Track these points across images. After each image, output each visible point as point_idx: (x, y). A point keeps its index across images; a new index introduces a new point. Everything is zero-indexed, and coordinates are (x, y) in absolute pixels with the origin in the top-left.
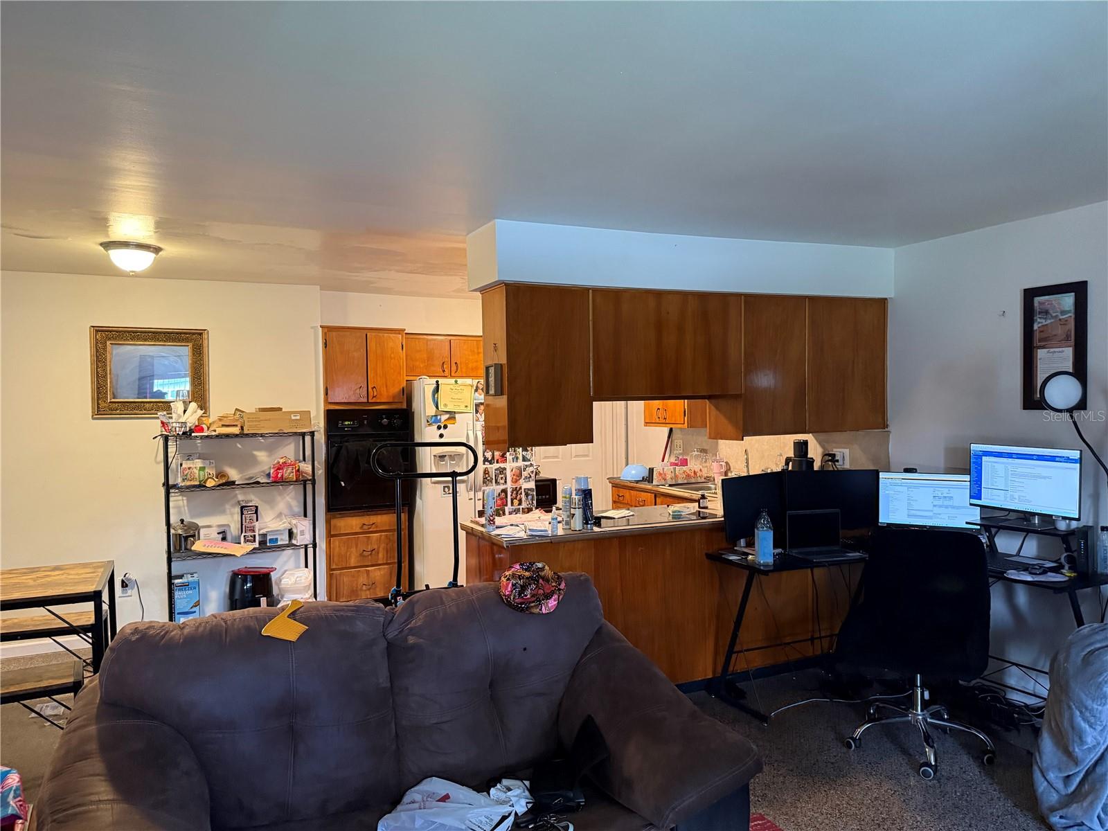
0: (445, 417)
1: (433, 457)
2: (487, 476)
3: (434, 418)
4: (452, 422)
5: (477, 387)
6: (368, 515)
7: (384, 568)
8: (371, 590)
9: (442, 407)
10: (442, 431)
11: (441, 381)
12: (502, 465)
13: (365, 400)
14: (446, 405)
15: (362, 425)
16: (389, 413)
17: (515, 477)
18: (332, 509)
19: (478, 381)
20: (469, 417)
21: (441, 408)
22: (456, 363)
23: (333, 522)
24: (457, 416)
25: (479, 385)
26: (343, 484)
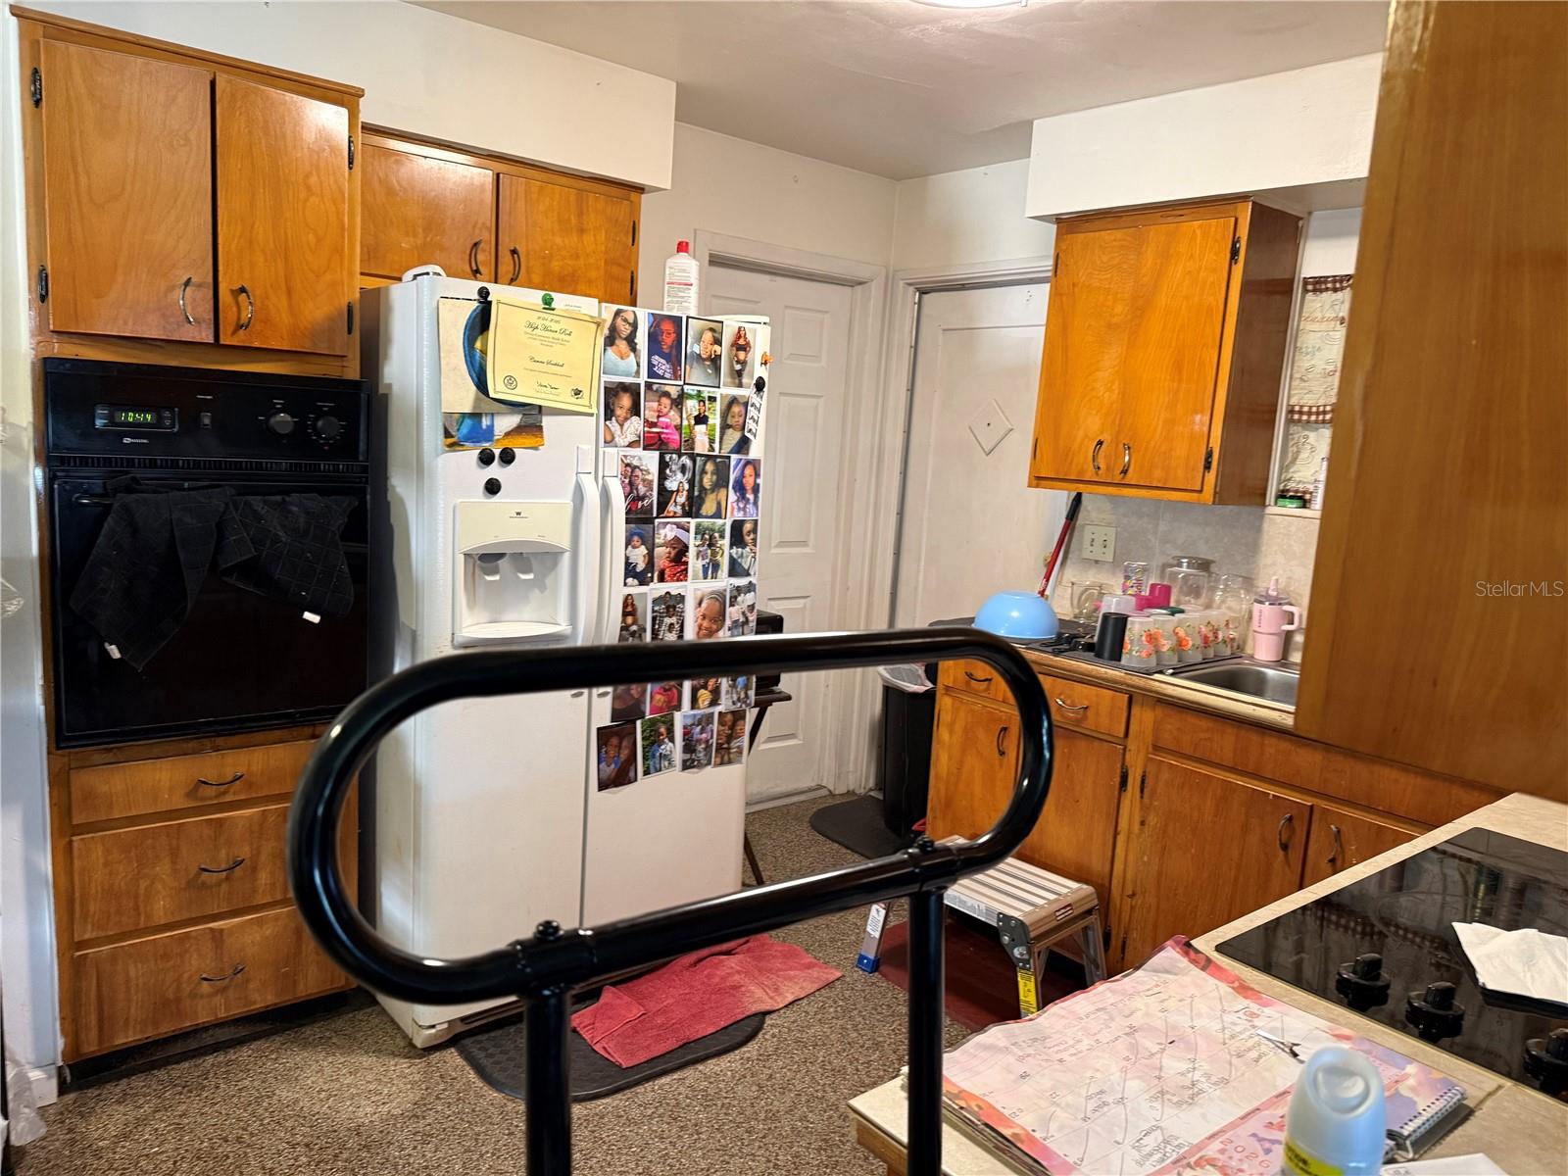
0: (505, 423)
1: (461, 559)
2: (630, 620)
3: (468, 422)
4: (530, 441)
5: (613, 329)
6: (217, 749)
7: (277, 918)
8: (231, 994)
9: (501, 387)
10: (495, 470)
11: (498, 292)
12: (673, 588)
13: (208, 337)
14: (510, 381)
15: (191, 423)
16: (304, 393)
17: (705, 624)
18: (69, 739)
19: (615, 307)
20: (587, 428)
21: (497, 388)
22: (514, 252)
23: (82, 780)
24: (547, 422)
25: (619, 321)
26: (114, 652)
